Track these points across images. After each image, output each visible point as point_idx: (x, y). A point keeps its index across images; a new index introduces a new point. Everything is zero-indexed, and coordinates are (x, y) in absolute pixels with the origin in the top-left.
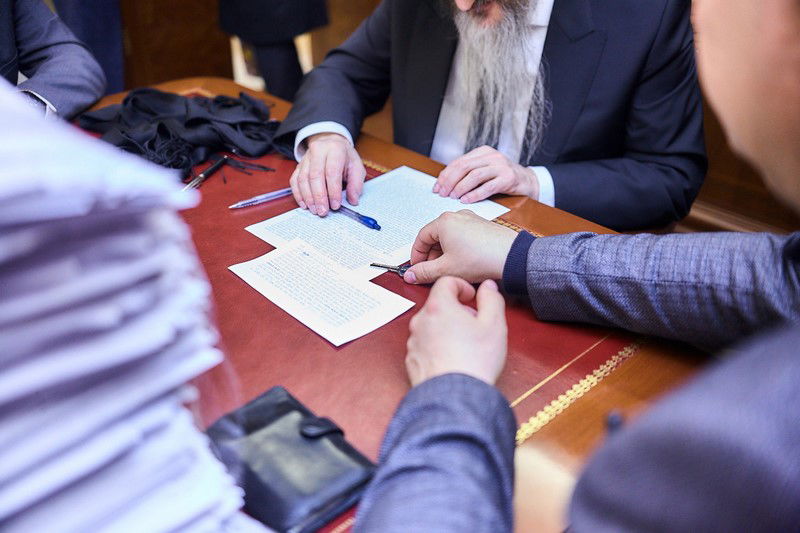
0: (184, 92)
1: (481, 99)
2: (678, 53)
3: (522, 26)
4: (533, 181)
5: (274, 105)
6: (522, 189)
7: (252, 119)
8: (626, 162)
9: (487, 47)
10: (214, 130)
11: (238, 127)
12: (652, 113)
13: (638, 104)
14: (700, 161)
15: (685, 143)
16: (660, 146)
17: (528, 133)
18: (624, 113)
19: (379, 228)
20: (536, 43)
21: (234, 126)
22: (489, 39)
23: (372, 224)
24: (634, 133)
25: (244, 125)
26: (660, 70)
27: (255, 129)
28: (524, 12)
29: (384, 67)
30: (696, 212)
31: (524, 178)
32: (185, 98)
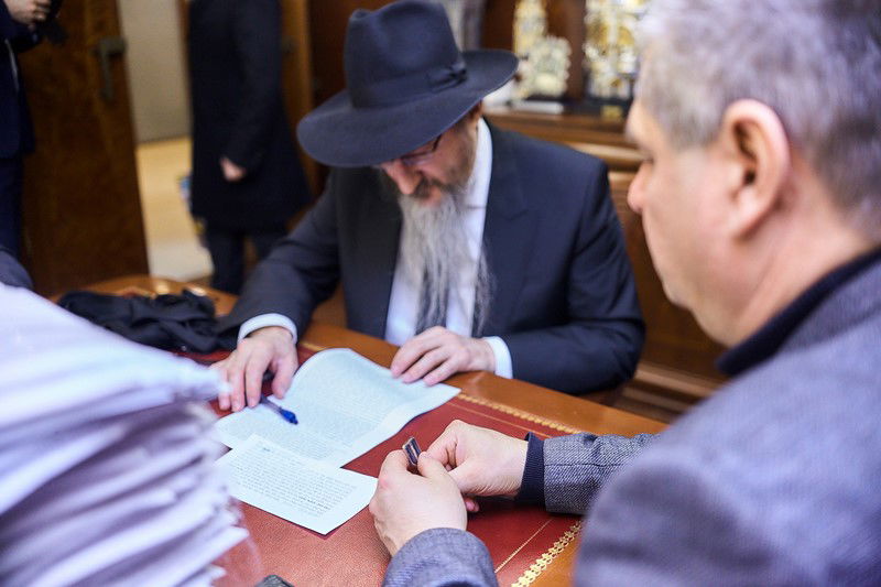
0: (120, 292)
1: (426, 276)
2: (605, 228)
3: (462, 207)
4: (488, 353)
5: (217, 299)
6: (478, 363)
7: (199, 315)
8: (575, 329)
9: (429, 225)
10: (162, 329)
11: (188, 325)
12: (591, 284)
13: (578, 275)
14: (638, 324)
15: (624, 308)
16: (601, 311)
17: (477, 307)
18: (564, 285)
19: (296, 423)
20: (476, 223)
21: (183, 323)
22: (430, 217)
23: (291, 418)
24: (576, 302)
25: (192, 322)
26: (592, 242)
27: (204, 325)
28: (462, 196)
29: (333, 253)
30: (644, 374)
31: (478, 354)
32: (123, 298)
